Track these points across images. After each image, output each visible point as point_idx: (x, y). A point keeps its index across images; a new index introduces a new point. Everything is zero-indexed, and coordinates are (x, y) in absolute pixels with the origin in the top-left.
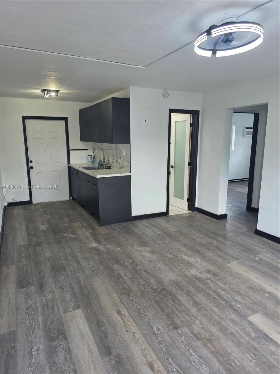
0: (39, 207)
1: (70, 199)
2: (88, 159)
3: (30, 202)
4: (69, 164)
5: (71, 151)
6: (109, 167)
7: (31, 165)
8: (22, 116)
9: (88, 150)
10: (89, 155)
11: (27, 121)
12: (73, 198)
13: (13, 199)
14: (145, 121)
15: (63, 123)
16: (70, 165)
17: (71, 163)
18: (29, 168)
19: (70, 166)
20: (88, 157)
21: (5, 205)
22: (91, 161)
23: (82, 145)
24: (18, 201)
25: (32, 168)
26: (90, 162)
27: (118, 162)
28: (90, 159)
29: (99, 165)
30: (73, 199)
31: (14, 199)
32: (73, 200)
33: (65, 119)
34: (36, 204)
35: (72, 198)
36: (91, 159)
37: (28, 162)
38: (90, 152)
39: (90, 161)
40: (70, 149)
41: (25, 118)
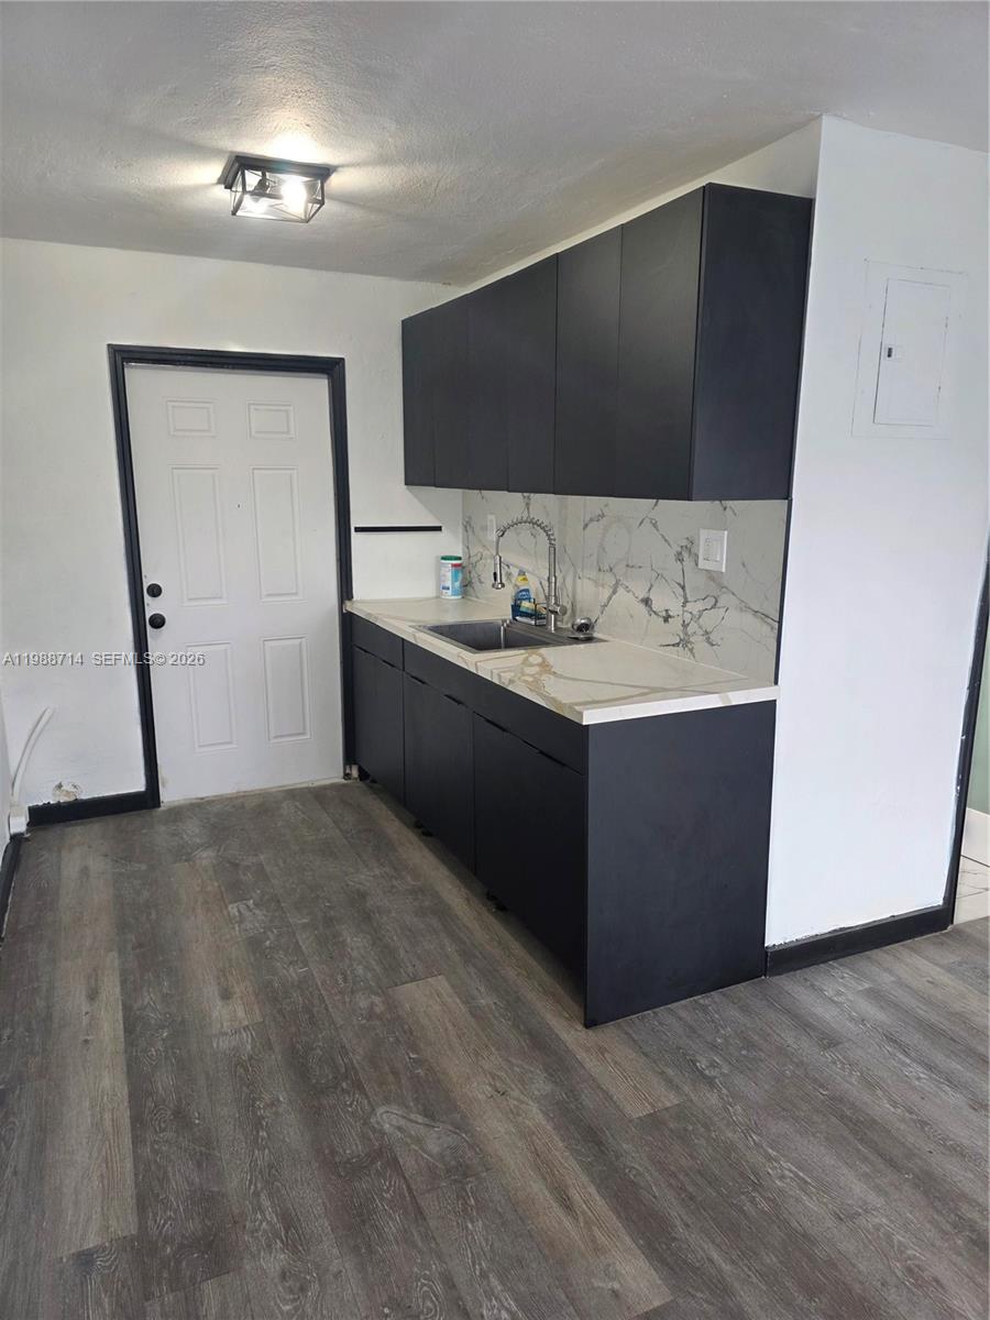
0: (192, 830)
1: (347, 776)
2: (439, 578)
3: (149, 798)
4: (348, 603)
5: (356, 538)
6: (584, 633)
7: (152, 607)
8: (109, 345)
9: (438, 529)
10: (444, 558)
11: (136, 376)
12: (361, 770)
13: (60, 786)
14: (885, 353)
15: (320, 386)
16: (349, 606)
17: (355, 598)
18: (144, 625)
19: (351, 614)
20: (438, 568)
21: (14, 830)
22: (457, 584)
23: (409, 505)
24: (84, 797)
25: (158, 622)
26: (450, 592)
27: (659, 604)
28: (449, 575)
29: (516, 609)
30: (363, 775)
31: (64, 788)
32: (360, 784)
33: (331, 369)
34: (178, 813)
35: (355, 772)
36: (455, 579)
37: (138, 592)
38: (449, 542)
39: (449, 584)
40: (354, 524)
41: (122, 358)
